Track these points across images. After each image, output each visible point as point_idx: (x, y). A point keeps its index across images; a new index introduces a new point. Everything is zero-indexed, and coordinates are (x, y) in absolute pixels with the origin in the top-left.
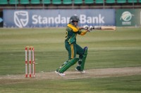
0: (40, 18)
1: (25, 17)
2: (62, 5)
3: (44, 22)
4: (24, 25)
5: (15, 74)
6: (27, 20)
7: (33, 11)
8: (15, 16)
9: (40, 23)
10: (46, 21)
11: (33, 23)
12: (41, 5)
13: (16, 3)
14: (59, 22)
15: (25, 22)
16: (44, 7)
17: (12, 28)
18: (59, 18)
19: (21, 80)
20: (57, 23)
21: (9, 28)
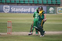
0: (14, 9)
1: (8, 8)
2: (24, 4)
3: (16, 11)
4: (8, 12)
5: (3, 32)
6: (9, 9)
7: (12, 6)
8: (4, 8)
9: (14, 11)
10: (17, 10)
11: (12, 11)
12: (15, 3)
13: (5, 2)
14: (23, 11)
15: (8, 10)
16: (16, 4)
17: (2, 13)
18: (23, 9)
19: (5, 35)
20: (21, 11)
21: (1, 13)
